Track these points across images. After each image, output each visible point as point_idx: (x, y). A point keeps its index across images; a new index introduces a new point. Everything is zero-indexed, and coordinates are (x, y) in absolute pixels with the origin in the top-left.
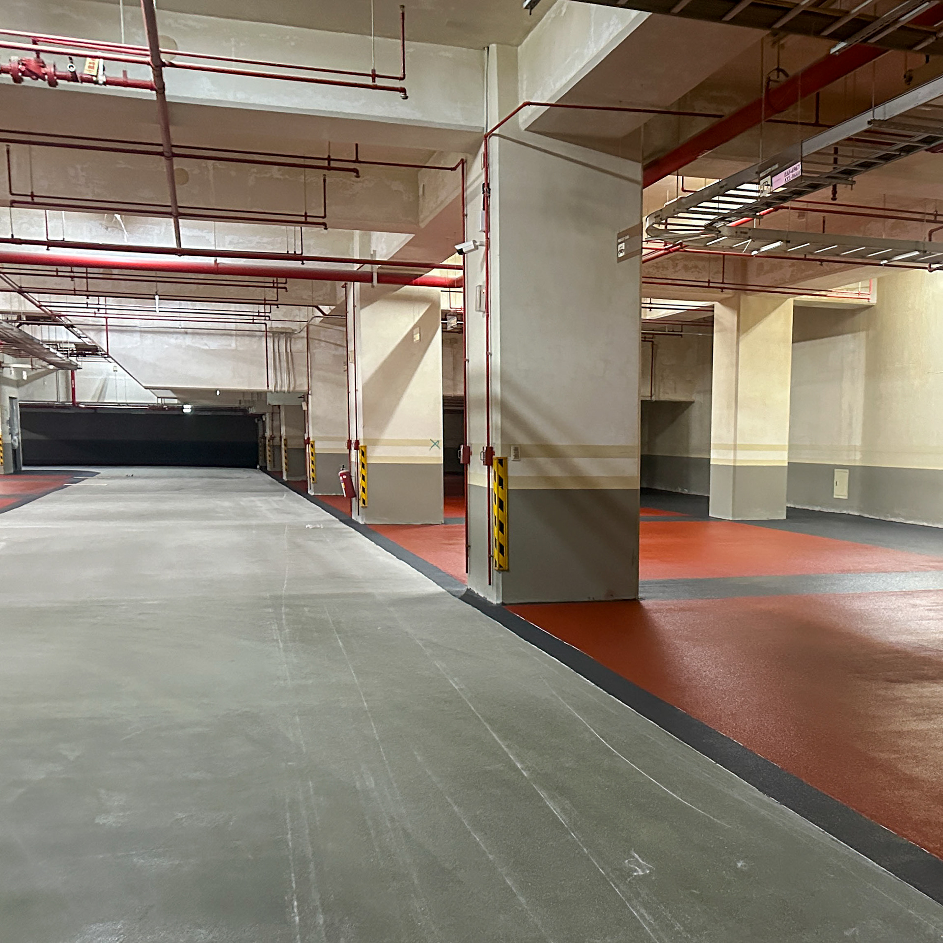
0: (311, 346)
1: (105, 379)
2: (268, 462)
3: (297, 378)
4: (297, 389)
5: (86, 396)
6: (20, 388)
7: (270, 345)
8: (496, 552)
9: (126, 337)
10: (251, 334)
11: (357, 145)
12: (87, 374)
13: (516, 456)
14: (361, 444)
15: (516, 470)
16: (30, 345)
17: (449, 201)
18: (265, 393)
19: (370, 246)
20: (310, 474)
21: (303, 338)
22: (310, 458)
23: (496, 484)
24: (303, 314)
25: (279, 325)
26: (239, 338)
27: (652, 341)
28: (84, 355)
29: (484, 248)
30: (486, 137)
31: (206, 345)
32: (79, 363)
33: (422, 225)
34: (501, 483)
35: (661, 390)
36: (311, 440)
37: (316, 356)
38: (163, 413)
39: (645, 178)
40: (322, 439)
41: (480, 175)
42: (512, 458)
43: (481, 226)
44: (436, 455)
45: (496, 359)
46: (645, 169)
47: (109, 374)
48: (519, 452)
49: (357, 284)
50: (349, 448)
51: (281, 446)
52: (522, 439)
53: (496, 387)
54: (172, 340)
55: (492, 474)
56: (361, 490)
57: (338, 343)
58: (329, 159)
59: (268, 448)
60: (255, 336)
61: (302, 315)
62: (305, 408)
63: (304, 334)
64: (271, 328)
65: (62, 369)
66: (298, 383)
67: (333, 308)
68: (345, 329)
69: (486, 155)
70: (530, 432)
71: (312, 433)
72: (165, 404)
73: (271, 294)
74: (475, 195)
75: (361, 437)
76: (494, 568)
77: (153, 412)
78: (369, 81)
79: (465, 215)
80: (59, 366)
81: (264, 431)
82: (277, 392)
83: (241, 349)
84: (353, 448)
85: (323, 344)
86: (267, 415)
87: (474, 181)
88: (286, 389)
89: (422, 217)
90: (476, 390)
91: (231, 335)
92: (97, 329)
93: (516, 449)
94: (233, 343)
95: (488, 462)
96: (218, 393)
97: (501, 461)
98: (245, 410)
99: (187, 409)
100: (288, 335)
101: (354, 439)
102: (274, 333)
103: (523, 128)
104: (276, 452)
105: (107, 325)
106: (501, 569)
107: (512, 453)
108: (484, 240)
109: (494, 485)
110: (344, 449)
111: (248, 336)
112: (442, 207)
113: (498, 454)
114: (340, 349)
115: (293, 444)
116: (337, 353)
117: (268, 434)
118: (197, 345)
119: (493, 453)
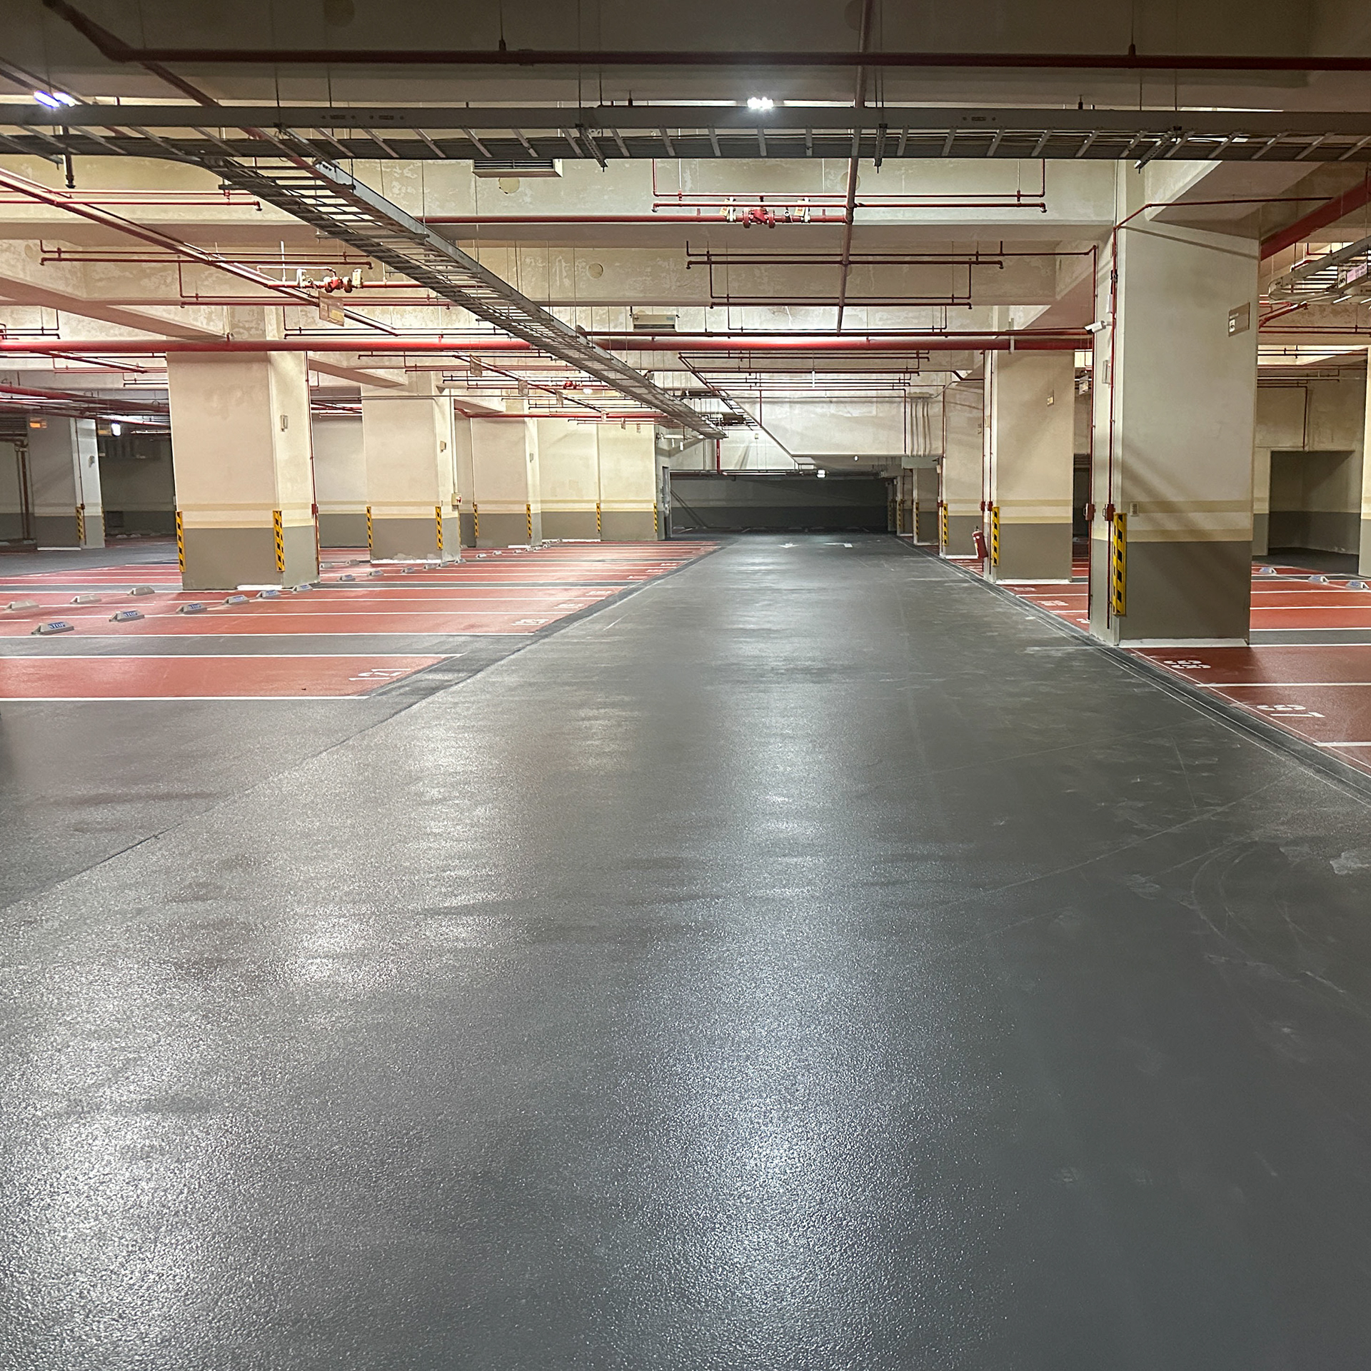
0: (947, 410)
1: (748, 447)
2: (898, 526)
3: (932, 442)
4: (933, 453)
5: (729, 463)
6: (673, 458)
7: (908, 410)
8: (1114, 599)
9: (777, 408)
10: (890, 400)
11: (1001, 242)
12: (730, 442)
13: (1135, 512)
14: (995, 505)
15: (1134, 523)
16: (691, 418)
17: (1083, 277)
18: (900, 457)
19: (1008, 315)
20: (942, 536)
21: (939, 401)
22: (942, 521)
23: (1116, 538)
24: (939, 378)
25: (917, 390)
26: (879, 405)
27: (1306, 387)
28: (731, 424)
29: (1111, 327)
30: (1115, 229)
31: (849, 412)
32: (726, 432)
33: (1058, 298)
34: (1120, 536)
35: (1317, 439)
36: (944, 502)
37: (952, 419)
38: (797, 478)
39: (1262, 252)
40: (955, 502)
41: (1108, 263)
42: (1131, 514)
43: (1108, 308)
44: (1065, 514)
45: (1119, 426)
46: (1262, 243)
47: (750, 442)
48: (1137, 509)
49: (995, 352)
50: (983, 510)
51: (912, 510)
52: (1141, 497)
53: (1118, 451)
54: (819, 409)
55: (1112, 529)
56: (993, 550)
57: (973, 405)
58: (977, 255)
59: (898, 512)
60: (895, 402)
61: (939, 380)
62: (939, 471)
63: (941, 398)
64: (910, 393)
65: (709, 438)
66: (934, 446)
67: (969, 372)
68: (981, 391)
69: (1115, 244)
70: (1148, 490)
71: (945, 496)
72: (802, 470)
73: (912, 364)
74: (1104, 279)
75: (994, 499)
76: (1113, 613)
77: (789, 478)
78: (1014, 201)
79: (1095, 296)
80: (708, 436)
81: (895, 494)
82: (913, 456)
83: (881, 415)
84: (986, 509)
85: (959, 407)
86: (899, 478)
87: (1104, 266)
88: (921, 453)
89: (1058, 289)
90: (1101, 454)
91: (872, 402)
92: (752, 401)
93: (1135, 506)
94: (873, 410)
95: (1109, 518)
96: (856, 458)
97: (1120, 517)
98: (877, 474)
99: (821, 474)
100: (925, 399)
101: (987, 500)
102: (911, 398)
103: (1148, 219)
104: (907, 516)
105: (761, 398)
106: (1118, 614)
107: (1131, 510)
108: (1111, 320)
109: (1114, 539)
110: (978, 511)
111: (887, 402)
112: (1077, 282)
113: (1118, 510)
114: (975, 411)
115: (923, 507)
116: (971, 415)
117: (899, 498)
118: (840, 413)
119: (1114, 510)
